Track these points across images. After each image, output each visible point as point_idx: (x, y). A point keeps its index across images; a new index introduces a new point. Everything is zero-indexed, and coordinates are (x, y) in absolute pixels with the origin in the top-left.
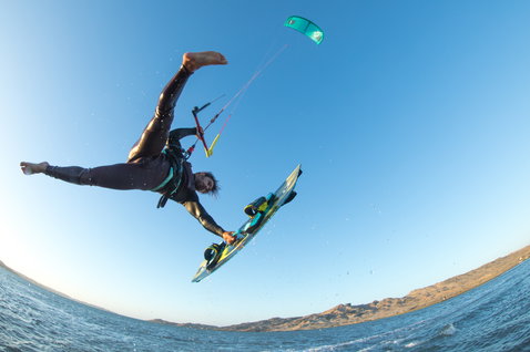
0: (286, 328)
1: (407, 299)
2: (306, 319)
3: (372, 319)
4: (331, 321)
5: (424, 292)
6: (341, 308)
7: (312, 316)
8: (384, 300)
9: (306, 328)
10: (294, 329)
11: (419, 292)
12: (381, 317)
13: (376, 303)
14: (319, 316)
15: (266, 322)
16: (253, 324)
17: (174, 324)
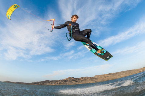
0: (51, 84)
1: (94, 78)
2: (57, 81)
3: (81, 83)
4: (67, 83)
5: (100, 76)
6: (70, 78)
7: (60, 80)
8: (86, 77)
9: (58, 85)
10: (53, 85)
11: (98, 76)
12: (84, 83)
13: (82, 78)
14: (62, 81)
15: (44, 82)
16: (39, 82)
17: (12, 83)
